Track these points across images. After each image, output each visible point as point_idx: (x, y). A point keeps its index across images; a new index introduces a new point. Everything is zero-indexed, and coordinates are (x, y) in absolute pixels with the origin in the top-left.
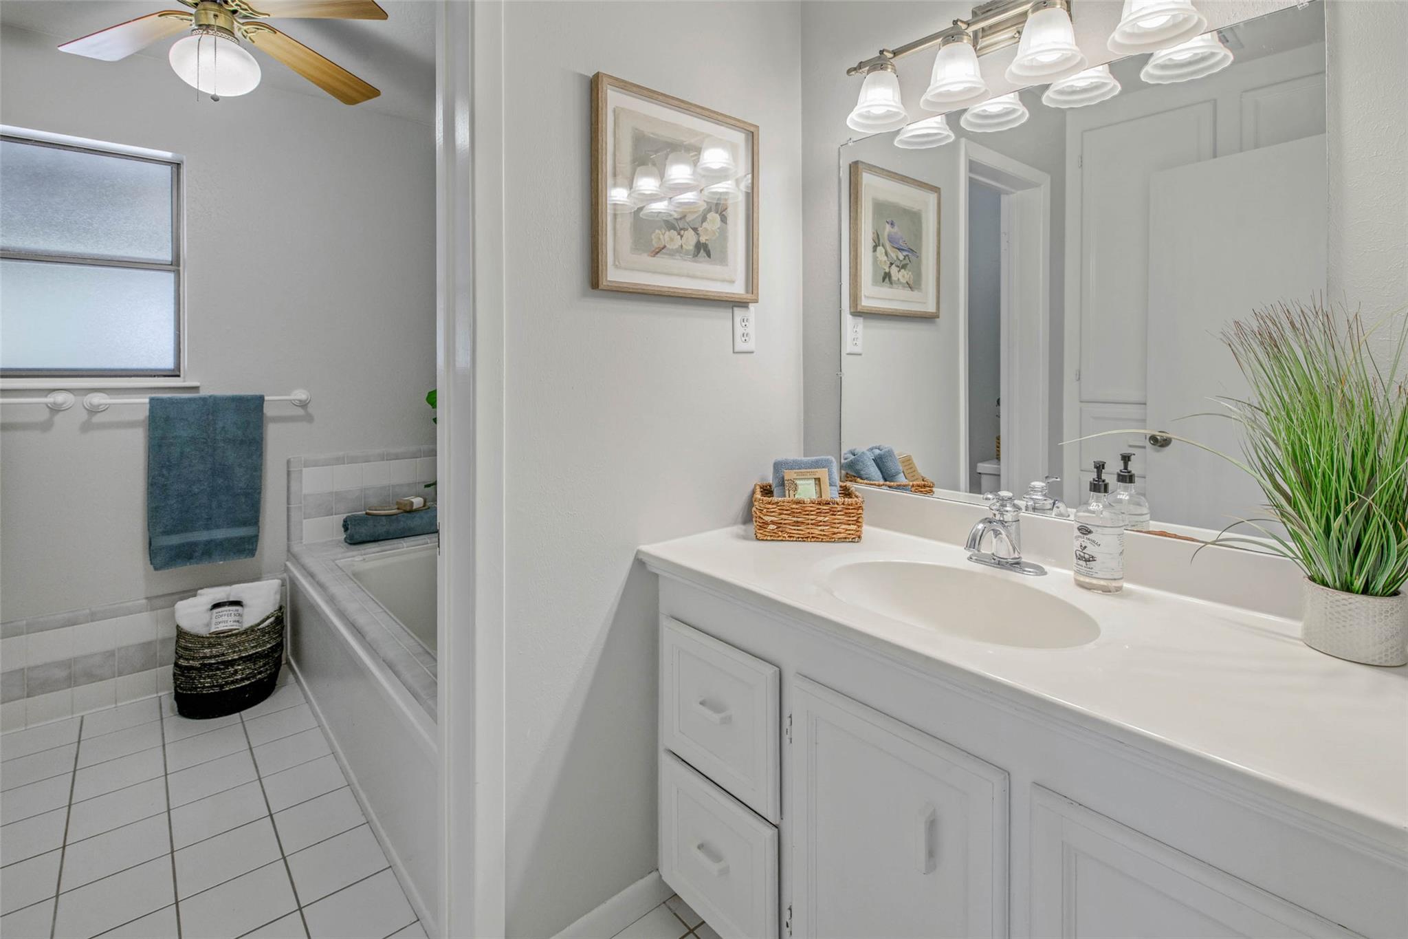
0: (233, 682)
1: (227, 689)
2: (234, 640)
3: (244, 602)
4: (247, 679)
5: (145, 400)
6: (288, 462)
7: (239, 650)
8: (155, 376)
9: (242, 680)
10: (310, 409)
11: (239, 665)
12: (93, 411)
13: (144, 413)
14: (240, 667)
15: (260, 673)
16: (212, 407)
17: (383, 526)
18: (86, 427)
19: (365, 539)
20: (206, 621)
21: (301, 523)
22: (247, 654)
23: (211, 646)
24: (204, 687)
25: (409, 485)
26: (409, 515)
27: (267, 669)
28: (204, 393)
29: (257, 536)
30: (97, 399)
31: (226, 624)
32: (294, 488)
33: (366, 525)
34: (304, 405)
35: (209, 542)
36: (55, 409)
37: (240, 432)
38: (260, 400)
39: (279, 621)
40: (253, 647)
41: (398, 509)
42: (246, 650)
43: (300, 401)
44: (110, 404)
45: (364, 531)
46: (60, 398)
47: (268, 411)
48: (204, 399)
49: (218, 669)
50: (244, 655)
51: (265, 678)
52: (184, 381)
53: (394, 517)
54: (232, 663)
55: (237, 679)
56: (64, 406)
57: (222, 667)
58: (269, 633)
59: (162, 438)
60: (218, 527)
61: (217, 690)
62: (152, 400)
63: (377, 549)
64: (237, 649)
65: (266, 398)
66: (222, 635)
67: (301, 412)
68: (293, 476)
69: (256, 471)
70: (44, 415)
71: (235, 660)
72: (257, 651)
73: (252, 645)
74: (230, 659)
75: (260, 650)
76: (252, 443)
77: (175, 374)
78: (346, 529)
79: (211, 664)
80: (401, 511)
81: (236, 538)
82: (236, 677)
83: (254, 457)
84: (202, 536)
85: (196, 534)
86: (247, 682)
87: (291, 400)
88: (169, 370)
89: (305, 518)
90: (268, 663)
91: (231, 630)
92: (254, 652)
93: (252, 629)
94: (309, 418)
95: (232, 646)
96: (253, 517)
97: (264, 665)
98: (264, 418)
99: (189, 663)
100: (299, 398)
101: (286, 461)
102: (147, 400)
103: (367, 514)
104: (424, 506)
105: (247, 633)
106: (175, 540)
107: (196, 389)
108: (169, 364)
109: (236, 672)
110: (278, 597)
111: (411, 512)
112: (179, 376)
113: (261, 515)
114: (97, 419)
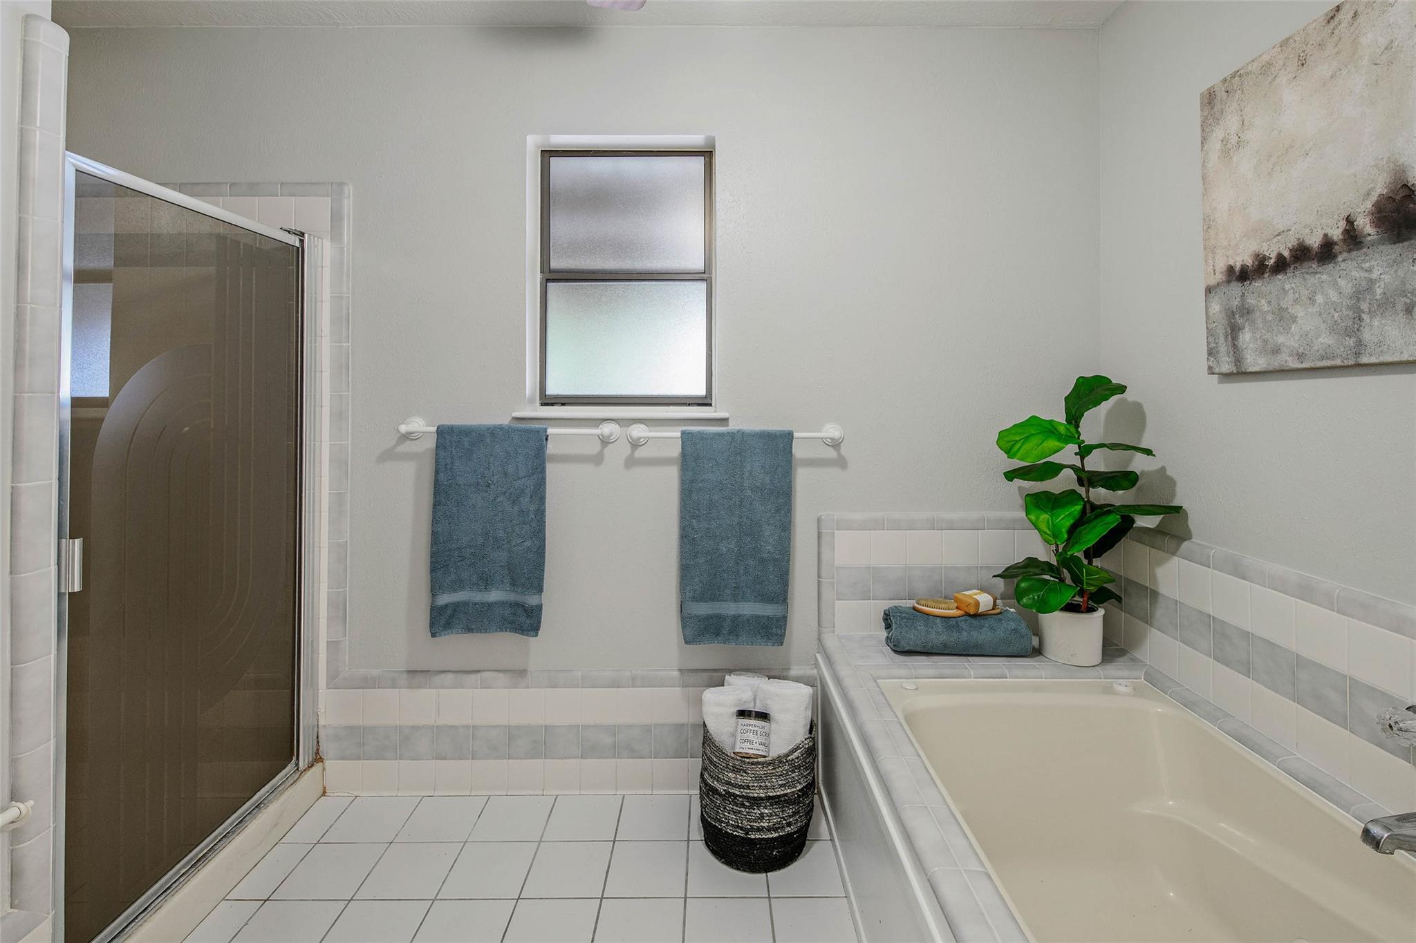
0: (759, 830)
1: (753, 837)
2: (760, 771)
3: (774, 714)
4: (776, 830)
5: (676, 433)
6: (819, 520)
7: (766, 786)
8: (689, 405)
9: (769, 829)
10: (844, 450)
11: (765, 807)
12: (635, 444)
13: (675, 451)
14: (766, 811)
15: (789, 825)
16: (740, 444)
17: (937, 633)
18: (631, 462)
19: (914, 649)
20: (731, 730)
21: (834, 603)
22: (775, 794)
23: (736, 770)
24: (728, 824)
25: (968, 568)
26: (973, 621)
27: (797, 820)
28: (733, 426)
29: (785, 618)
30: (638, 431)
31: (751, 746)
32: (824, 557)
33: (915, 628)
34: (836, 444)
35: (735, 618)
36: (605, 441)
37: (767, 479)
38: (788, 437)
39: (811, 751)
40: (781, 786)
41: (957, 608)
42: (773, 788)
43: (832, 439)
44: (649, 438)
45: (912, 637)
46: (606, 429)
47: (798, 451)
48: (732, 435)
49: (743, 805)
50: (771, 794)
51: (795, 833)
52: (715, 412)
53: (953, 622)
54: (756, 802)
55: (763, 827)
56: (612, 438)
57: (747, 804)
58: (799, 767)
59: (692, 481)
60: (744, 599)
61: (741, 834)
62: (683, 433)
63: (932, 672)
64: (763, 784)
65: (796, 435)
66: (748, 760)
67: (832, 454)
68: (824, 540)
69: (784, 530)
70: (594, 448)
71: (761, 799)
72: (786, 792)
73: (780, 783)
74: (756, 795)
75: (789, 791)
76: (782, 496)
77: (704, 402)
78: (888, 627)
79: (735, 796)
80: (962, 612)
81: (763, 616)
82: (762, 824)
83: (783, 512)
84: (729, 609)
85: (724, 605)
86: (775, 835)
87: (822, 439)
88: (701, 398)
89: (837, 600)
90: (799, 812)
91: (757, 756)
92: (782, 793)
93: (780, 761)
94: (841, 463)
95: (758, 778)
96: (781, 595)
97: (794, 814)
98: (793, 461)
99: (713, 782)
100: (831, 435)
101: (816, 520)
102: (679, 434)
103: (914, 608)
104: (993, 609)
105: (774, 764)
106: (703, 609)
107: (724, 421)
108: (701, 391)
109: (762, 817)
110: (809, 714)
111: (976, 616)
112: (711, 405)
113: (790, 588)
114: (640, 453)
